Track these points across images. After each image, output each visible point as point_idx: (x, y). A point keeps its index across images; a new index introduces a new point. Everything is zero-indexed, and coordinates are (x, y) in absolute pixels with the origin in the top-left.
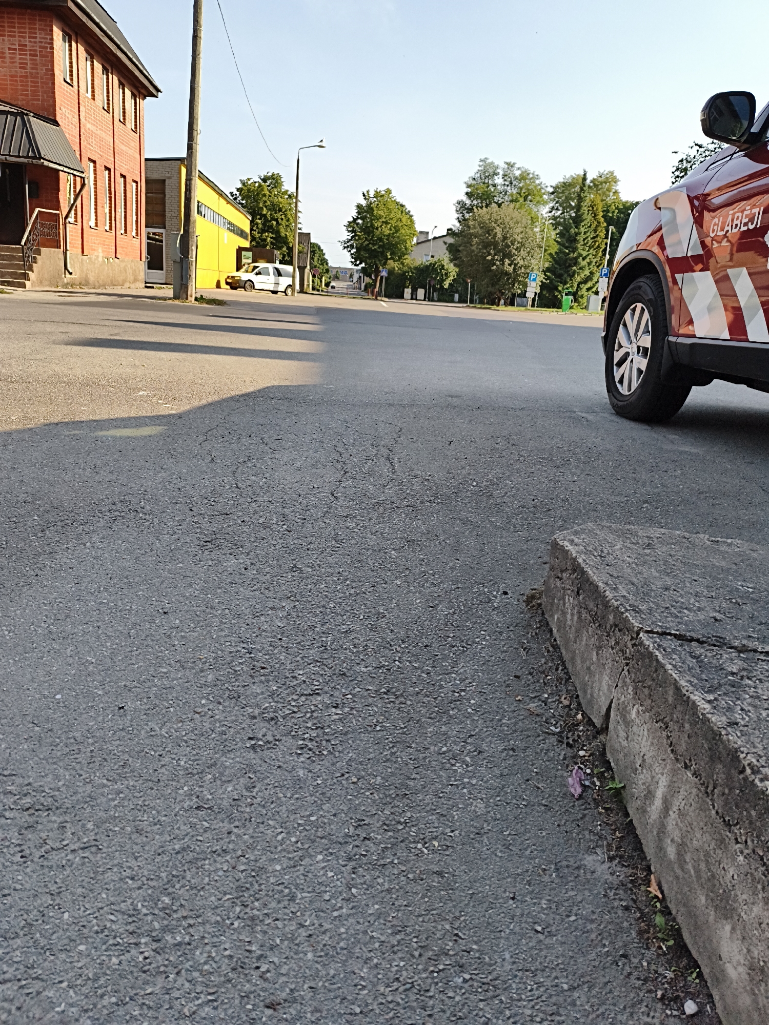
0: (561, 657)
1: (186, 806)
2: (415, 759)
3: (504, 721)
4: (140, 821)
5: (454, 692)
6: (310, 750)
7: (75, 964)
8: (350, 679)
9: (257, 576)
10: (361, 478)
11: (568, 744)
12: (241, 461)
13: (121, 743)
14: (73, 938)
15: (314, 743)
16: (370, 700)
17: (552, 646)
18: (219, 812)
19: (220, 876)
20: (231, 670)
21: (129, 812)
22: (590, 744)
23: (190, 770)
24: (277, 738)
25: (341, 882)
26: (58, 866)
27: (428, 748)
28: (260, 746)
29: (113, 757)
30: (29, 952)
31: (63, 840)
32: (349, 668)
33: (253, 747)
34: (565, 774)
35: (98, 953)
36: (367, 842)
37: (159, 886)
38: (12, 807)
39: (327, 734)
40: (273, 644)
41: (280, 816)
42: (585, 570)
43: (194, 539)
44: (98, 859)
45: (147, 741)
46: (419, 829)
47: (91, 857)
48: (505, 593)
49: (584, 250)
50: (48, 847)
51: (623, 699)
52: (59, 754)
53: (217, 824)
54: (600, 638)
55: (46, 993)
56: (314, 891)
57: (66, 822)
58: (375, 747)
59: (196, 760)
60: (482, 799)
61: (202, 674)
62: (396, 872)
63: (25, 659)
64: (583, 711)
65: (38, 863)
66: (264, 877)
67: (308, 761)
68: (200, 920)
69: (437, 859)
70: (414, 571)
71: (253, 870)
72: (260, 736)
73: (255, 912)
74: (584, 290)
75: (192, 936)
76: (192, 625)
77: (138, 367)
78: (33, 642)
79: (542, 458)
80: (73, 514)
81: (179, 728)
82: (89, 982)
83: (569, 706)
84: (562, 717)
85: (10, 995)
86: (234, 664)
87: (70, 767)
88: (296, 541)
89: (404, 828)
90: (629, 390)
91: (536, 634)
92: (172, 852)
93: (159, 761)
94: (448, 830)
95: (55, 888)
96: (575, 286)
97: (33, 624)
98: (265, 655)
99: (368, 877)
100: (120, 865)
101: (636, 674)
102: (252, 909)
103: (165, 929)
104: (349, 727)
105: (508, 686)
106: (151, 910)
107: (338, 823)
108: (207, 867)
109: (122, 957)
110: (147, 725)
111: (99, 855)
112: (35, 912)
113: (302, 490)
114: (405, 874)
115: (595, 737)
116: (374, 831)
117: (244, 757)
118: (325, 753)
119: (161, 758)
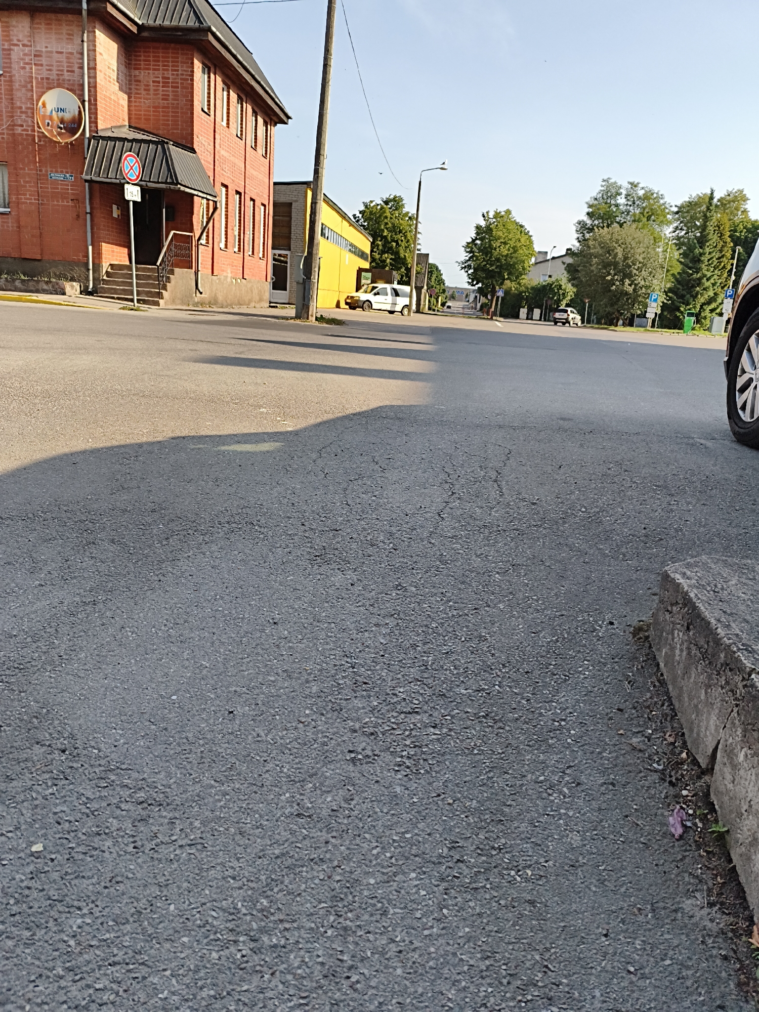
0: (667, 693)
1: (286, 812)
2: (511, 786)
3: (605, 754)
4: (243, 823)
5: (554, 721)
6: (408, 767)
7: (179, 954)
8: (450, 700)
9: (363, 592)
10: (468, 499)
11: (671, 783)
12: (352, 478)
13: (230, 746)
14: (178, 929)
15: (411, 761)
16: (469, 723)
17: (659, 681)
18: (318, 821)
19: (315, 884)
20: (334, 683)
21: (234, 813)
22: (694, 784)
23: (293, 778)
24: (376, 753)
25: (433, 902)
26: (167, 859)
27: (524, 776)
28: (360, 759)
29: (223, 759)
30: (137, 939)
31: (172, 835)
32: (448, 689)
33: (353, 760)
34: (666, 813)
35: (200, 946)
36: (460, 865)
37: (258, 888)
38: (128, 799)
39: (424, 753)
40: (375, 660)
41: (376, 831)
42: (697, 605)
43: (305, 553)
44: (203, 856)
45: (253, 746)
46: (513, 856)
47: (197, 854)
48: (612, 623)
49: (708, 270)
50: (158, 840)
51: (731, 740)
52: (172, 752)
53: (315, 833)
54: (710, 677)
55: (151, 979)
56: (405, 907)
57: (176, 818)
58: (472, 770)
59: (299, 768)
60: (578, 832)
61: (307, 685)
62: (488, 896)
63: (146, 659)
64: (688, 749)
65: (148, 854)
66: (358, 889)
67: (406, 779)
68: (295, 925)
69: (530, 888)
70: (517, 595)
71: (348, 881)
72: (360, 750)
73: (348, 922)
74: (708, 311)
75: (288, 939)
76: (300, 637)
77: (259, 385)
78: (153, 645)
79: (656, 486)
80: (195, 524)
81: (283, 736)
82: (190, 973)
83: (673, 744)
84: (666, 754)
85: (118, 978)
86: (337, 677)
87: (181, 766)
88: (402, 560)
89: (497, 854)
90: (752, 417)
91: (642, 667)
92: (272, 856)
93: (264, 767)
94: (542, 860)
95: (163, 880)
96: (698, 307)
97: (154, 627)
98: (368, 670)
99: (459, 899)
100: (223, 864)
101: (745, 716)
102: (346, 920)
103: (262, 930)
104: (447, 747)
105: (611, 719)
106: (250, 911)
107: (432, 843)
108: (304, 874)
109: (222, 953)
110: (254, 730)
111: (205, 853)
112: (144, 901)
113: (409, 509)
114: (496, 899)
115: (699, 778)
116: (467, 855)
117: (343, 769)
118: (422, 771)
119: (266, 763)
